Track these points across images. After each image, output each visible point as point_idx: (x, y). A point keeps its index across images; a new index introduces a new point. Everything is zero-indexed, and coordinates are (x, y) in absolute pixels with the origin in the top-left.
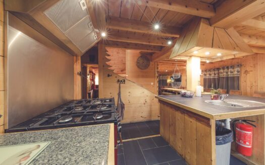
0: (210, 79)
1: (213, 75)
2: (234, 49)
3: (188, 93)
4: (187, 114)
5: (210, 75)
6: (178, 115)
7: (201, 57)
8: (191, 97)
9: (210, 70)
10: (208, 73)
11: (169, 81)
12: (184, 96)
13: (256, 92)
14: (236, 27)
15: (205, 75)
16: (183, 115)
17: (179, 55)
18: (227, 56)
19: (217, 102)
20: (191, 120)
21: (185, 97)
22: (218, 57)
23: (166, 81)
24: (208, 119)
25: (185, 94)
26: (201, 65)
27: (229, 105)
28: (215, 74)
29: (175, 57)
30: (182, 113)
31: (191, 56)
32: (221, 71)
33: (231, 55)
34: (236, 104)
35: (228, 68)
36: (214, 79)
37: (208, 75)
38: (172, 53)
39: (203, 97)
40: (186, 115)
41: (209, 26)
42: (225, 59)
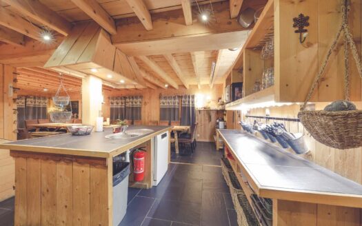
0: (117, 109)
1: (120, 104)
2: (134, 79)
3: (83, 128)
4: (76, 161)
5: (117, 103)
6: (61, 168)
7: (102, 79)
8: (87, 134)
9: (117, 98)
10: (115, 101)
11: (51, 109)
12: (76, 134)
13: (151, 121)
14: (136, 58)
15: (112, 103)
16: (70, 166)
17: (65, 66)
18: (130, 84)
19: (119, 135)
20: (83, 168)
21: (79, 135)
22: (122, 85)
23: (45, 109)
24: (104, 160)
25: (77, 132)
26: (103, 89)
27: (128, 136)
28: (122, 103)
29: (58, 67)
30: (68, 163)
31: (88, 75)
32: (128, 100)
33: (133, 85)
34: (135, 134)
35: (133, 98)
36: (121, 109)
37: (115, 104)
38: (52, 58)
39: (105, 131)
40: (74, 163)
41: (110, 44)
42: (127, 87)
